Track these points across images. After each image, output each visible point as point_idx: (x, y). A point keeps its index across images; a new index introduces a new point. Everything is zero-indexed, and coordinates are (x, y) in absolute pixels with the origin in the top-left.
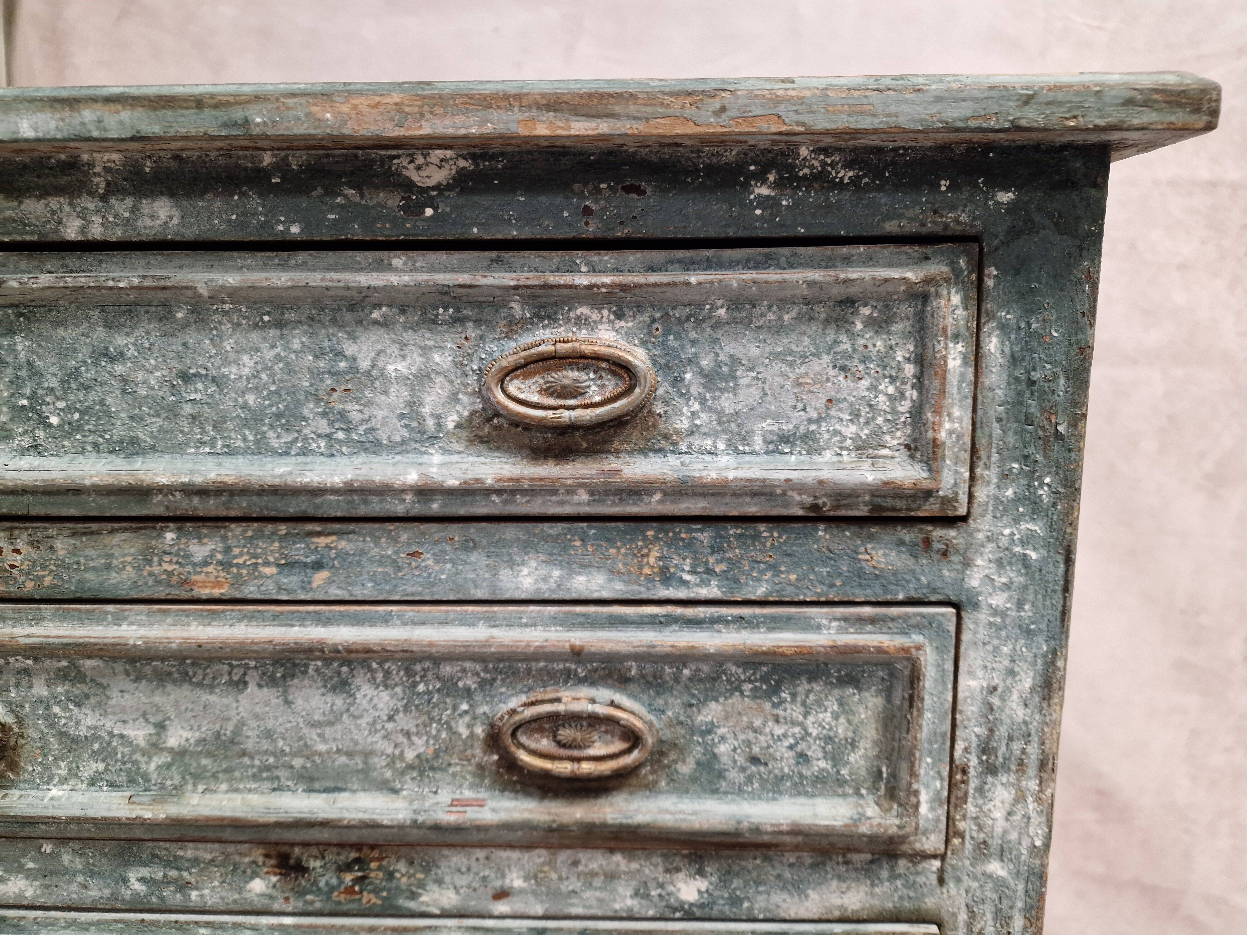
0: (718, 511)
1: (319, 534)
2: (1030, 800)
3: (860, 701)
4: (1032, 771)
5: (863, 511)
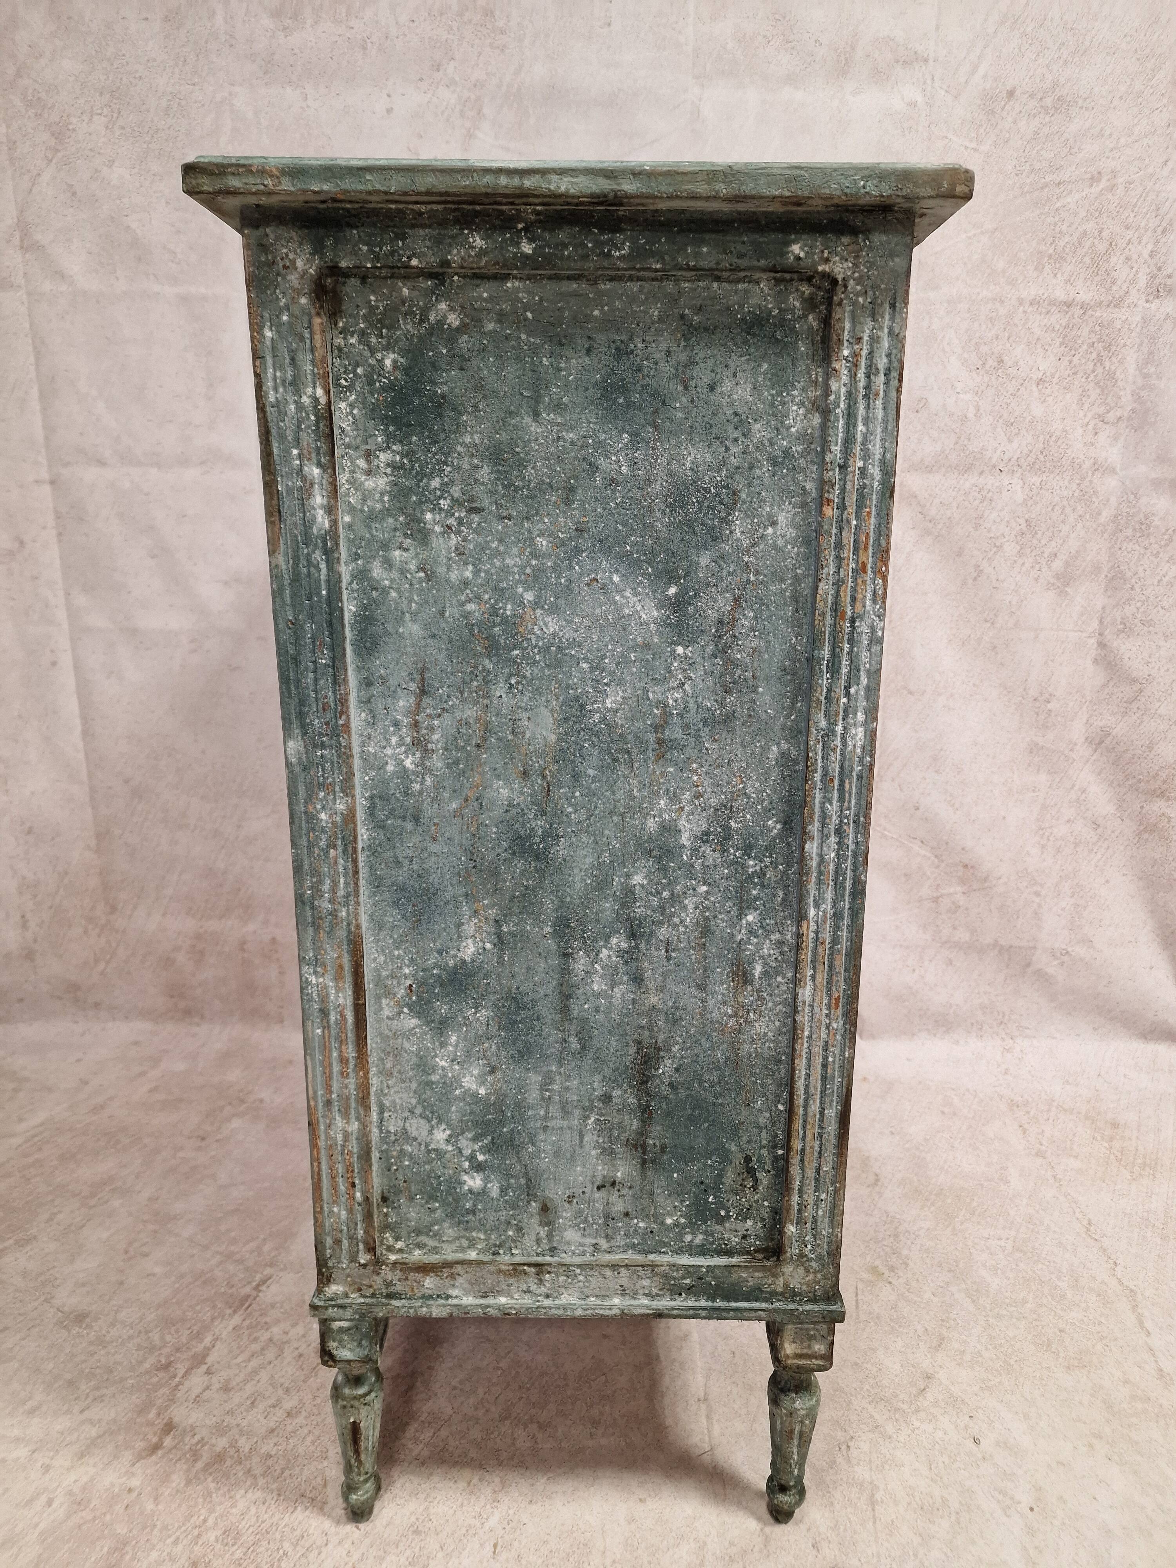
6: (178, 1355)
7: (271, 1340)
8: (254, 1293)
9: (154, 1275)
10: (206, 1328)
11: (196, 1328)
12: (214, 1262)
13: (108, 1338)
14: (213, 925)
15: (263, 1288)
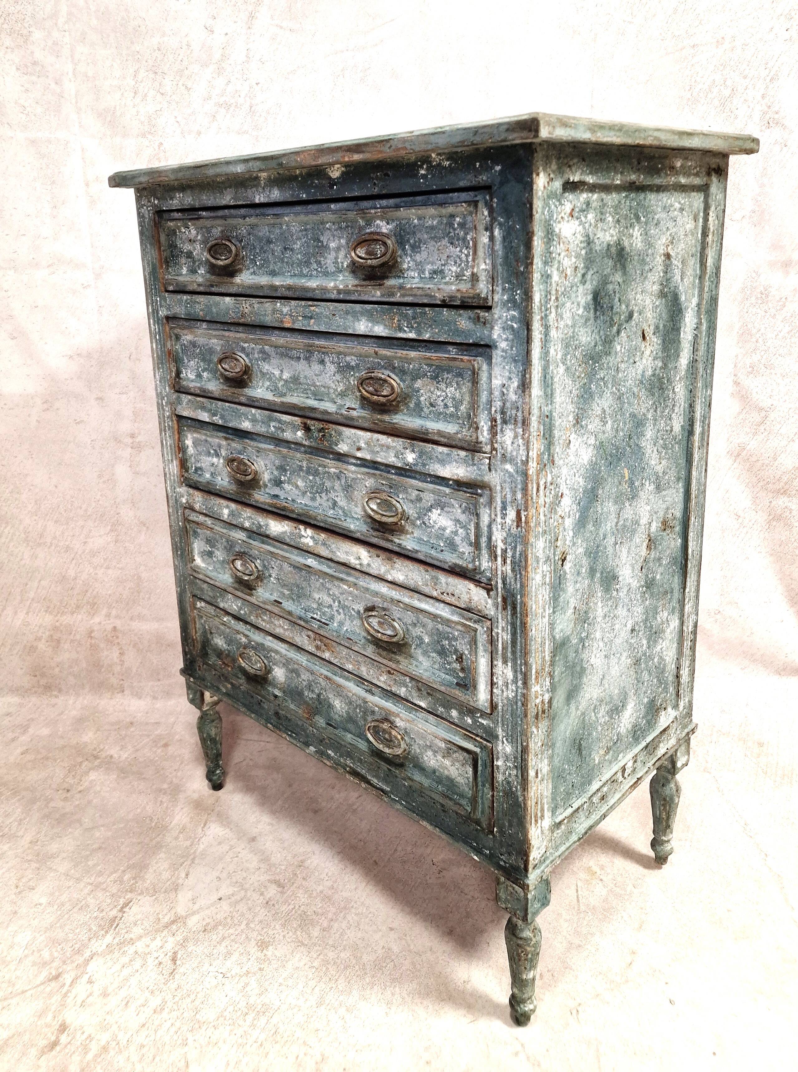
0: (416, 301)
1: (312, 306)
2: (519, 438)
3: (464, 384)
4: (520, 425)
5: (458, 303)
6: (65, 966)
7: (136, 953)
8: (120, 915)
9: (40, 904)
10: (85, 946)
11: (77, 946)
12: (86, 891)
13: (8, 959)
14: (66, 619)
15: (126, 909)
